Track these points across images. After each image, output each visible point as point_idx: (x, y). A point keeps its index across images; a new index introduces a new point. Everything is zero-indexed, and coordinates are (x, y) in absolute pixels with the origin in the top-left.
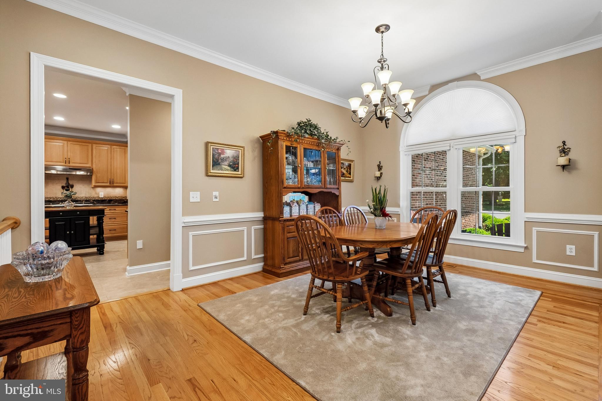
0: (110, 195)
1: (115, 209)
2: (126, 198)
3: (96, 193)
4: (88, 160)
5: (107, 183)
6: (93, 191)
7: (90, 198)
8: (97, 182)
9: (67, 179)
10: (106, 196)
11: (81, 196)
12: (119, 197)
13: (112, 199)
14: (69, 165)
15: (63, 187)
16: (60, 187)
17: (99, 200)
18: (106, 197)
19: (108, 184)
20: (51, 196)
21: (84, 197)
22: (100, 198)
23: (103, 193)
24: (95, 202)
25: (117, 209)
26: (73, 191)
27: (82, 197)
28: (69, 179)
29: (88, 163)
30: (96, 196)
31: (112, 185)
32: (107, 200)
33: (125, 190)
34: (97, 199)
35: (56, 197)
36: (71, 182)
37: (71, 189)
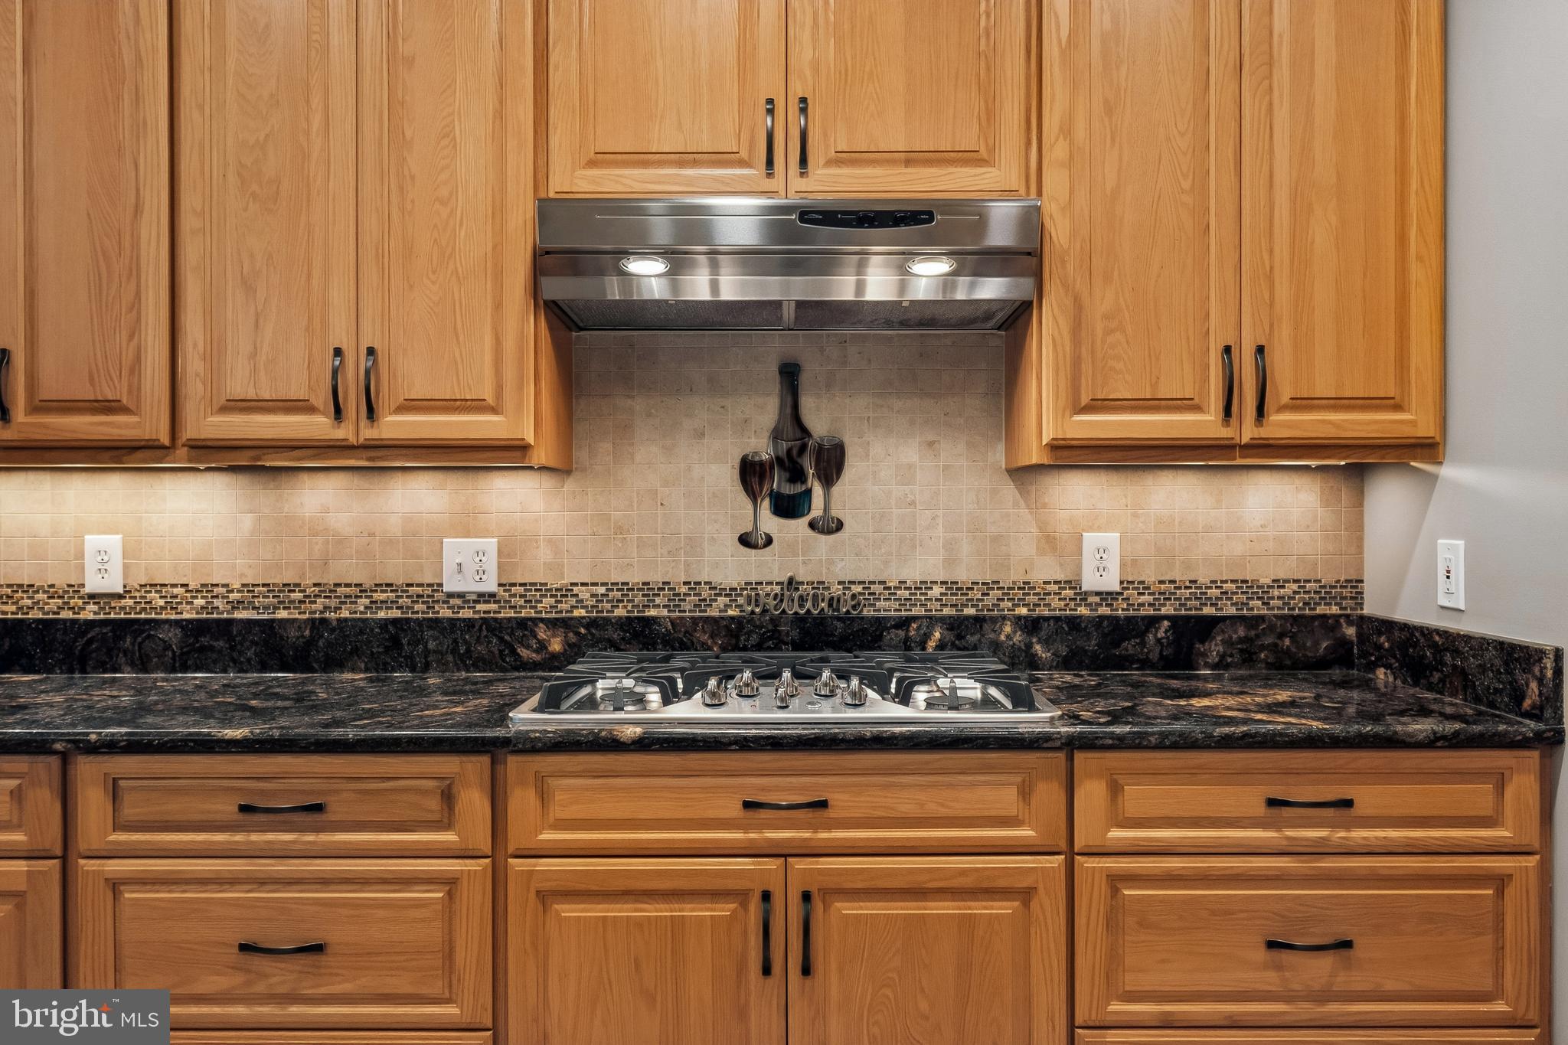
0: (1188, 566)
1: (1348, 804)
2: (1358, 598)
3: (1049, 542)
4: (990, 116)
5: (1197, 408)
6: (1024, 512)
7: (988, 601)
8: (1085, 400)
9: (790, 375)
10: (1150, 576)
11: (913, 573)
12: (1279, 583)
13: (1208, 611)
14: (798, 184)
15: (751, 473)
16: (726, 477)
17: (1074, 623)
18: (1144, 588)
19: (1206, 423)
20: (656, 577)
21: (937, 591)
22: (1083, 597)
23: (1111, 539)
24: (1046, 643)
25: (1368, 797)
26: (835, 512)
27: (924, 586)
28: (805, 379)
29: (992, 150)
30: (1046, 570)
31: (1249, 432)
32: (1153, 621)
33: (1346, 495)
34: (1056, 606)
35: (693, 585)
36: (819, 421)
37: (818, 491)
